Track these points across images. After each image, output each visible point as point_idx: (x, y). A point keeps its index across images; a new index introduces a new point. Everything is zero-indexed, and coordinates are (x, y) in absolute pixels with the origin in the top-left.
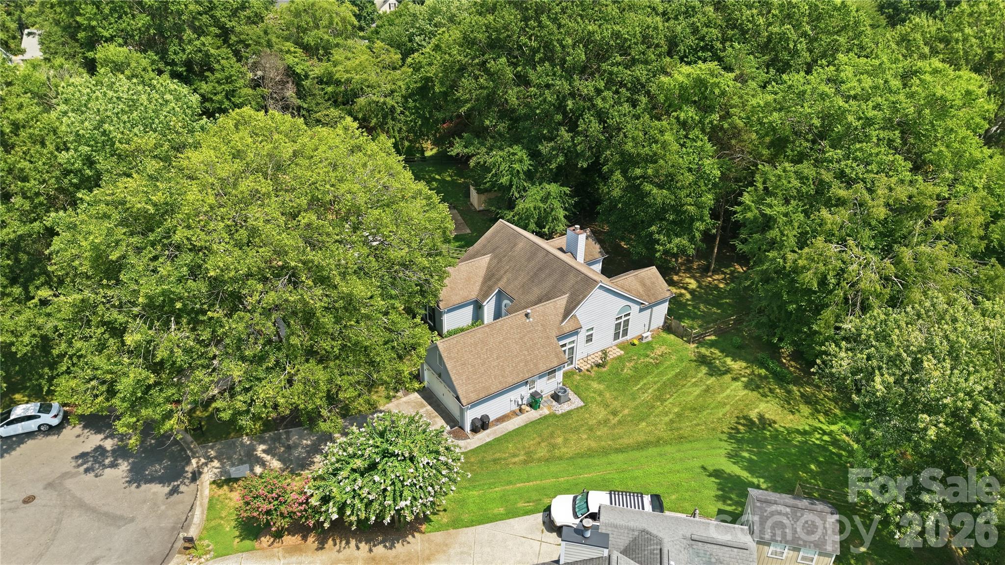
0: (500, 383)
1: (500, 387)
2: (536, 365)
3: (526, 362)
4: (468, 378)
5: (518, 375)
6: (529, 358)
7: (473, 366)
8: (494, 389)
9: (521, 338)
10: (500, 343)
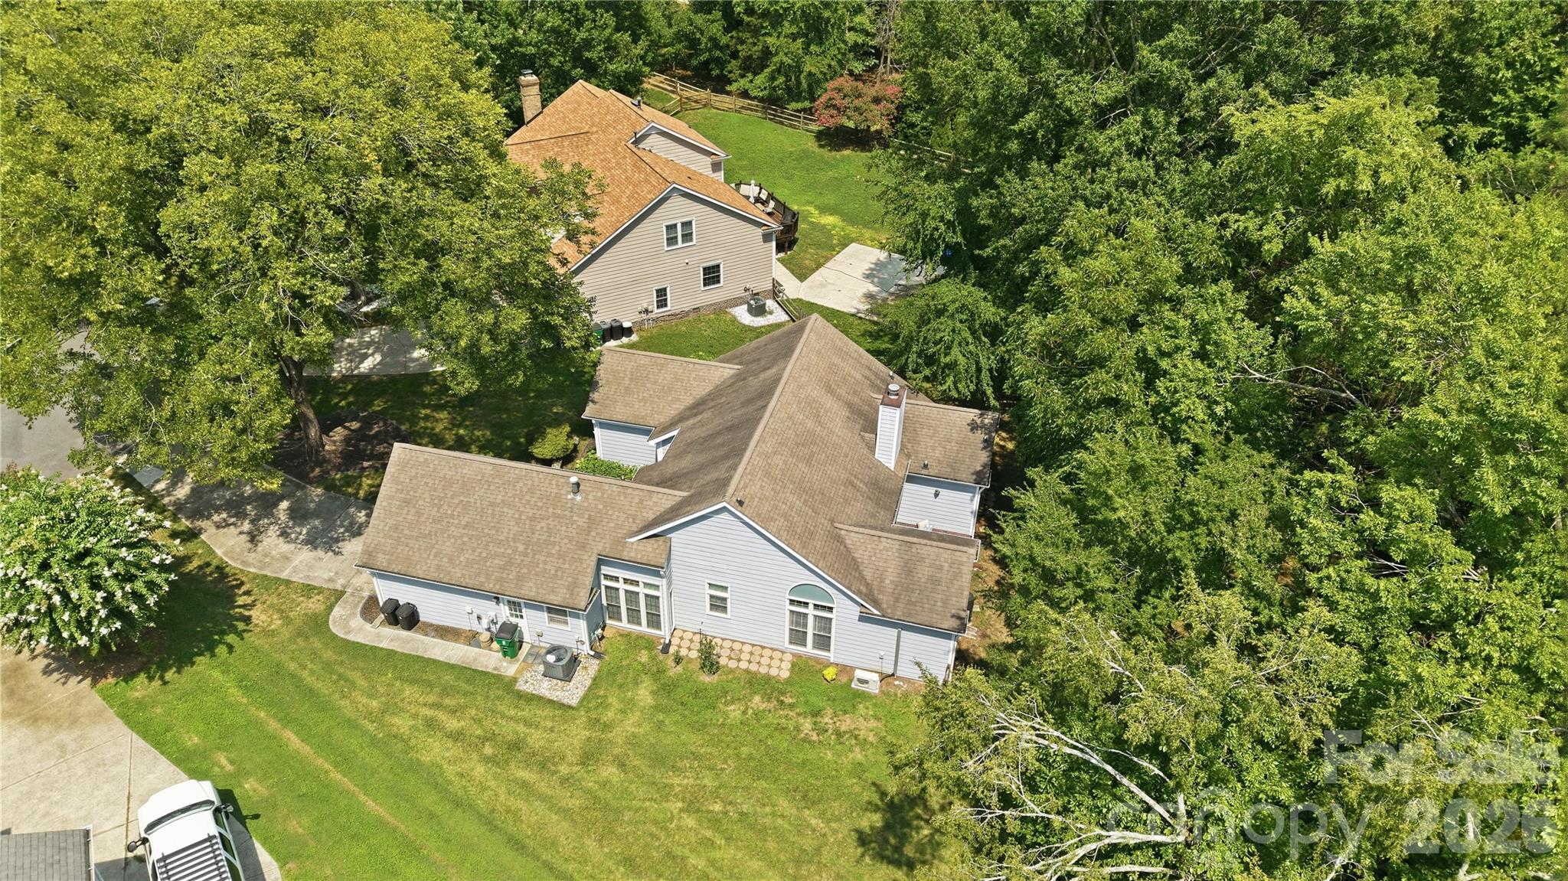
0: (439, 567)
1: (433, 574)
2: (520, 578)
3: (510, 563)
4: (396, 528)
5: (478, 575)
6: (518, 559)
7: (418, 514)
8: (420, 571)
9: (533, 519)
10: (492, 504)
